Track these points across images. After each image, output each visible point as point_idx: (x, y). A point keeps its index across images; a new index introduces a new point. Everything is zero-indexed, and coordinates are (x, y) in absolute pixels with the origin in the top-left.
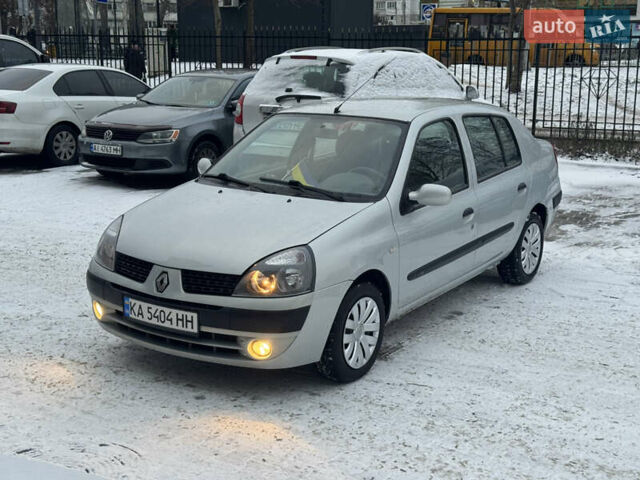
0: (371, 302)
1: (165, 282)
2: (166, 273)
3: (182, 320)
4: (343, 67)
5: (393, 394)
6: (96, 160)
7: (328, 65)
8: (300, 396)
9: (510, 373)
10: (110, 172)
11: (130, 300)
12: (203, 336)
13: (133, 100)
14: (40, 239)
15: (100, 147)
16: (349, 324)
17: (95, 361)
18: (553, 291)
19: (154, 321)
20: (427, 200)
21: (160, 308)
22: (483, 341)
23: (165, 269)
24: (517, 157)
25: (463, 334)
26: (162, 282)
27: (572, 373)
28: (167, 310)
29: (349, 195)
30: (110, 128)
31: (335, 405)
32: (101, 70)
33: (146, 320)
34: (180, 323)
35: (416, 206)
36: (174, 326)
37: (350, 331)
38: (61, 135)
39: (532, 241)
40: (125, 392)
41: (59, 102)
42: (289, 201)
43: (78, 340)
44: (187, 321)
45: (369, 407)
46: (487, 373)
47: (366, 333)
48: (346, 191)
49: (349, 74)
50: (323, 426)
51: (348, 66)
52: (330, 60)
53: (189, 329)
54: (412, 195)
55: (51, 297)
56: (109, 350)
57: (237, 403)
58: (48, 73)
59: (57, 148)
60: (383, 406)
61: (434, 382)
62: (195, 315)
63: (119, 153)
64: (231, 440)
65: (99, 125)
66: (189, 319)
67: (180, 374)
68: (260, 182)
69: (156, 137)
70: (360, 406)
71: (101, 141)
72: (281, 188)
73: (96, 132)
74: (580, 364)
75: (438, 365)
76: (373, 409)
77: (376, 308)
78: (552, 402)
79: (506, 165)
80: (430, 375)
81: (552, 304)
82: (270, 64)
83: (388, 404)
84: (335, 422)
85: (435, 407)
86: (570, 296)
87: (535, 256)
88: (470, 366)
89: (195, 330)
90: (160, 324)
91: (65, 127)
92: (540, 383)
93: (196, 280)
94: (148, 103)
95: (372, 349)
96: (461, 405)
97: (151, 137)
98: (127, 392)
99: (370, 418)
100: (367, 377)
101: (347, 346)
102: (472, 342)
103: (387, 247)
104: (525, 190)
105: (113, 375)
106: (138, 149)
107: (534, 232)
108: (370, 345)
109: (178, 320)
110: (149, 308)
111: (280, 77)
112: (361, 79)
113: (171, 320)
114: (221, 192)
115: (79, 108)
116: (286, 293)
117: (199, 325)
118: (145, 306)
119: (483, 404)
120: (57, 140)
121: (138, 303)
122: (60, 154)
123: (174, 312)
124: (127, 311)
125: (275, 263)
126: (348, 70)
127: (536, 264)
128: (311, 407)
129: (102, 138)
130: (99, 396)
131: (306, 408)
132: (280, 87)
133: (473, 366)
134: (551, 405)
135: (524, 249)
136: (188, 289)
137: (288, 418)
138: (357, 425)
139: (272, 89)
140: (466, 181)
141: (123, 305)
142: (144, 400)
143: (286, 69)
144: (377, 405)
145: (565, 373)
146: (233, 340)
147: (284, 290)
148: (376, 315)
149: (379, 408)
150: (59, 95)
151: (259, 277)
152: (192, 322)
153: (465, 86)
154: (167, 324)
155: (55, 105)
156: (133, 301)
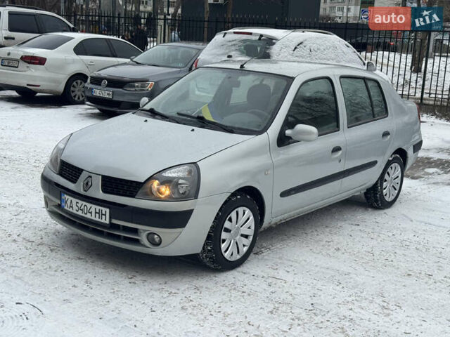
0: (248, 211)
1: (90, 184)
2: (91, 177)
3: (99, 213)
4: (270, 41)
5: (254, 284)
6: (96, 101)
7: (259, 39)
8: (182, 279)
9: (351, 276)
10: (106, 110)
11: (65, 196)
12: (112, 226)
13: (127, 60)
14: (40, 152)
15: (98, 92)
16: (227, 224)
17: (41, 241)
18: (405, 216)
19: (80, 213)
20: (301, 137)
21: (85, 203)
22: (338, 249)
23: (91, 175)
24: (385, 112)
25: (324, 243)
26: (87, 184)
27: (400, 279)
28: (89, 205)
29: (239, 129)
30: (105, 79)
31: (206, 288)
32: (109, 39)
33: (75, 212)
34: (97, 215)
35: (290, 140)
36: (93, 218)
37: (228, 230)
38: (77, 83)
39: (394, 176)
40: (52, 265)
41: (77, 60)
42: (193, 130)
43: (35, 225)
44: (102, 214)
45: (232, 291)
46: (332, 273)
47: (242, 235)
48: (237, 126)
49: (274, 47)
50: (191, 303)
51: (274, 41)
52: (261, 36)
53: (103, 221)
54: (288, 132)
55: (29, 193)
56: (54, 234)
57: (133, 280)
58: (70, 39)
59: (73, 92)
60: (243, 292)
61: (289, 277)
62: (108, 210)
63: (110, 97)
64: (116, 308)
65: (99, 76)
66: (104, 213)
67: (98, 255)
68: (177, 116)
69: (137, 87)
70: (225, 290)
71: (99, 87)
72: (191, 121)
73: (97, 81)
74: (410, 273)
75: (297, 265)
76: (235, 294)
77: (252, 217)
78: (379, 300)
79: (374, 117)
80: (288, 272)
81: (402, 225)
82: (218, 37)
83: (248, 291)
84: (203, 302)
85: (284, 296)
86: (417, 221)
87: (395, 189)
88: (321, 268)
89: (107, 222)
90: (84, 215)
91: (80, 77)
92: (373, 285)
93: (111, 184)
94: (137, 63)
95: (245, 249)
96: (304, 296)
97: (134, 86)
98: (54, 265)
99: (230, 300)
100: (239, 269)
101: (224, 241)
102: (329, 250)
103: (264, 170)
104: (389, 137)
105: (49, 252)
106: (124, 95)
107: (395, 170)
108: (244, 246)
109: (96, 213)
110: (77, 203)
111: (225, 47)
112: (283, 50)
113: (91, 213)
114: (146, 121)
115: (91, 65)
116: (176, 198)
117: (110, 218)
118: (74, 201)
119: (322, 297)
120: (74, 86)
121: (70, 198)
122: (75, 96)
123: (94, 207)
124: (63, 204)
125: (170, 175)
126: (274, 44)
127: (395, 195)
128: (188, 288)
129: (100, 85)
130: (32, 267)
131: (183, 289)
132: (223, 54)
133: (324, 268)
134: (376, 303)
135: (386, 181)
136: (105, 190)
137: (166, 295)
138: (217, 305)
139: (218, 55)
140: (338, 126)
141: (61, 199)
142: (63, 273)
143: (230, 42)
144: (239, 291)
145: (395, 278)
146: (135, 231)
147: (176, 196)
148: (251, 222)
149: (240, 293)
150: (77, 54)
151: (158, 185)
152: (105, 215)
153: (366, 62)
154: (88, 216)
155: (74, 61)
156: (67, 197)
